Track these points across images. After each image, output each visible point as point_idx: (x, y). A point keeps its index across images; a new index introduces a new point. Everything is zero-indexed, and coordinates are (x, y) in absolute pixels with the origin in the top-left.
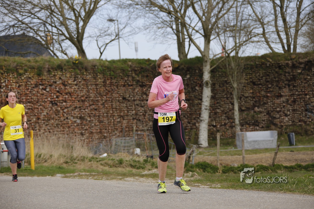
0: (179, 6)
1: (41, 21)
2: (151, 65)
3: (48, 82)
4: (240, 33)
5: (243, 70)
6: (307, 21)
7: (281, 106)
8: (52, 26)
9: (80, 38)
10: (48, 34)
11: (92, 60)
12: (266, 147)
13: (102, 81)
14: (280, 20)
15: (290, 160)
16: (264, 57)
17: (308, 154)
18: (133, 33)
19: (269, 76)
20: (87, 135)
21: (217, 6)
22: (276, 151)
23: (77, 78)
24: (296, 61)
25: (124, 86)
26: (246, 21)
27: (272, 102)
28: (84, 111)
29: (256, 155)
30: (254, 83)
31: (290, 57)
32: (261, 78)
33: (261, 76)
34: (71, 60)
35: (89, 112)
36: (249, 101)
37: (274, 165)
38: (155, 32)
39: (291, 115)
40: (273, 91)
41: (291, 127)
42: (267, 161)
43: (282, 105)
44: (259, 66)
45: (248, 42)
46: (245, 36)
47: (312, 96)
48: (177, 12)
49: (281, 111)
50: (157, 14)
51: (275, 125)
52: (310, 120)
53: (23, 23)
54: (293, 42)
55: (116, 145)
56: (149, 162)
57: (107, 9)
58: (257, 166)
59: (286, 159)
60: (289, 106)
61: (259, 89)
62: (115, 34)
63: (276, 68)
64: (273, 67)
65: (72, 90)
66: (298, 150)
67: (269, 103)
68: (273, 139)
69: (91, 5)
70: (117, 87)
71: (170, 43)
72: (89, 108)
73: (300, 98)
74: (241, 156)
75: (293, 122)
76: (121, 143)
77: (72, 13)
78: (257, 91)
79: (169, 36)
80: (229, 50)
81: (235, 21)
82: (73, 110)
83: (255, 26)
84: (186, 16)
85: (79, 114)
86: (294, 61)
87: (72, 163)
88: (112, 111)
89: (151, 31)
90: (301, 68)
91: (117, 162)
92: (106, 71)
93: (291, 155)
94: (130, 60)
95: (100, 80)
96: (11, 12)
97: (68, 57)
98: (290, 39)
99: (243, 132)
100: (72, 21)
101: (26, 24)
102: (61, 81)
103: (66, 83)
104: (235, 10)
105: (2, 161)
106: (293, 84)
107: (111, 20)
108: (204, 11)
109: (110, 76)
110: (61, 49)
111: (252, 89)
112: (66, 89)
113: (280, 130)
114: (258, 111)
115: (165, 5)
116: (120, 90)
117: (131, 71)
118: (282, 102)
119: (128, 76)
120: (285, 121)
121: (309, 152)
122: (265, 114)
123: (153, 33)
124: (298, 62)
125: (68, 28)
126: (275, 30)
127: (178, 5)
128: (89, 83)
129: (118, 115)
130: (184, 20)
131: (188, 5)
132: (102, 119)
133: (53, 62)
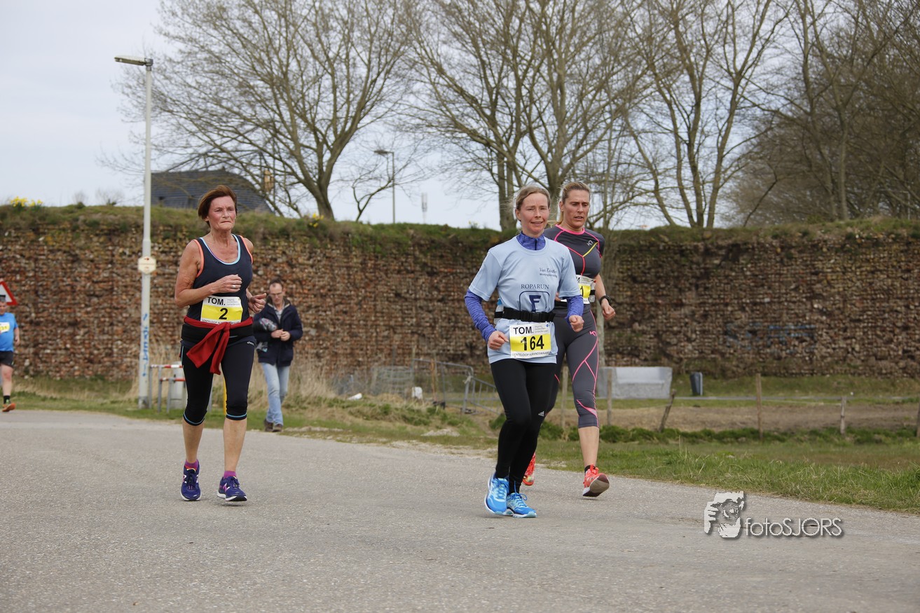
0: (505, 133)
1: (256, 148)
2: (450, 237)
3: (262, 258)
4: (614, 188)
5: (616, 255)
6: (734, 172)
7: (680, 322)
8: (275, 158)
9: (323, 182)
10: (266, 173)
11: (342, 222)
12: (650, 396)
13: (360, 261)
14: (686, 167)
15: (692, 423)
16: (655, 232)
17: (724, 413)
18: (420, 177)
19: (663, 269)
20: (328, 357)
21: (575, 137)
22: (668, 405)
23: (313, 255)
24: (712, 244)
25: (399, 272)
26: (625, 166)
27: (665, 314)
28: (324, 314)
29: (632, 410)
30: (634, 280)
31: (702, 234)
32: (647, 271)
33: (648, 266)
34: (305, 220)
35: (334, 317)
36: (625, 311)
37: (662, 430)
38: (460, 177)
39: (697, 341)
40: (667, 295)
41: (696, 362)
42: (651, 421)
43: (682, 320)
44: (645, 248)
45: (628, 204)
46: (623, 192)
47: (737, 308)
48: (502, 143)
49: (680, 332)
50: (466, 145)
51: (669, 356)
52: (732, 351)
53: (223, 151)
54: (707, 209)
55: (378, 378)
56: (438, 414)
57: (374, 132)
58: (633, 430)
59: (685, 420)
60: (695, 324)
61: (644, 289)
62: (387, 178)
63: (675, 254)
64: (671, 251)
65: (305, 275)
66: (707, 405)
67: (660, 317)
68: (663, 381)
69: (346, 122)
70: (386, 274)
71: (486, 198)
72: (333, 309)
73: (716, 311)
74: (605, 411)
75: (701, 352)
76: (389, 376)
77: (312, 135)
78: (640, 294)
79: (485, 187)
80: (593, 216)
81: (606, 166)
82: (303, 311)
83: (641, 176)
84: (518, 151)
85: (315, 319)
86: (708, 242)
87: (297, 407)
88: (375, 316)
89: (453, 176)
90: (719, 255)
91: (379, 411)
92: (368, 243)
93: (695, 413)
94: (412, 226)
95: (355, 260)
96: (203, 130)
97: (300, 215)
98: (704, 203)
99: (610, 368)
100: (310, 151)
101: (228, 152)
102: (284, 259)
103: (294, 262)
104: (607, 145)
105: (173, 397)
106: (705, 284)
107: (381, 152)
108: (550, 144)
109: (374, 252)
110: (288, 200)
111: (631, 289)
112: (293, 272)
113: (678, 366)
114: (639, 331)
115: (481, 129)
116: (391, 280)
117: (414, 246)
118: (682, 316)
119: (408, 254)
120: (686, 351)
121: (727, 409)
122: (652, 336)
123: (456, 179)
124: (715, 244)
125: (304, 163)
126: (676, 185)
127: (505, 130)
128: (336, 264)
129: (384, 325)
130: (514, 158)
131: (522, 131)
132: (356, 331)
133: (274, 224)
